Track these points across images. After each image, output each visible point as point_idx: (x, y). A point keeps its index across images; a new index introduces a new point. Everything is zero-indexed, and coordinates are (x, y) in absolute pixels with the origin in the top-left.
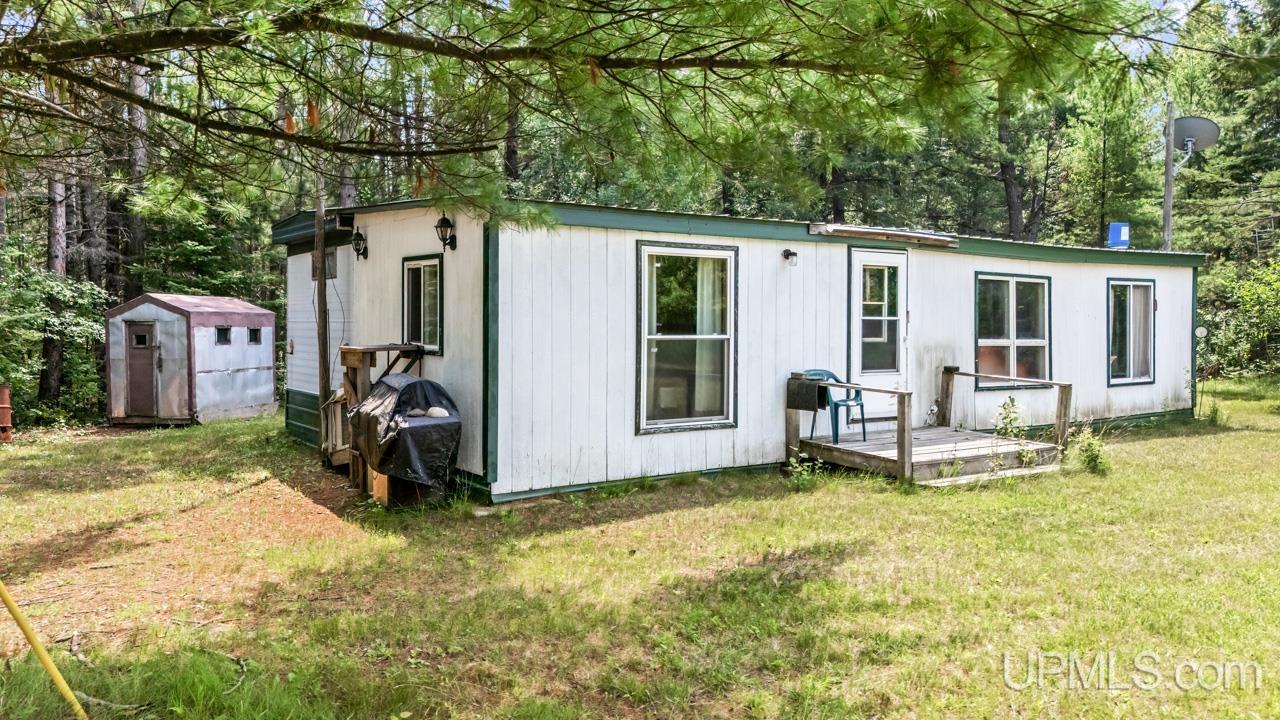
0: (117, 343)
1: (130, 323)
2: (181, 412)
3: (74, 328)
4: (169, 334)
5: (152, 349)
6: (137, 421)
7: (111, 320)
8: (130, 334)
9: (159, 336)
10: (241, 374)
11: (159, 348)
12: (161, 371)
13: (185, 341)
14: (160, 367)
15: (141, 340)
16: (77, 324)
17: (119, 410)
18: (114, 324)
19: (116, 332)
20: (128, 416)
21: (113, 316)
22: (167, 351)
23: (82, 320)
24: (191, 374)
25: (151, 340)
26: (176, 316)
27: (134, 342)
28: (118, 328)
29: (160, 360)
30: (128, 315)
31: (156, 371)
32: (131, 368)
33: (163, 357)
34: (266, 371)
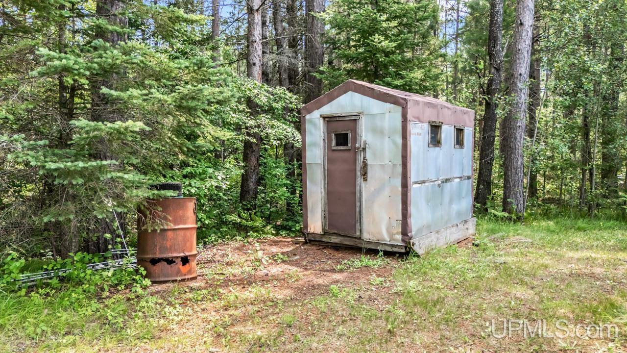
0: (314, 144)
1: (329, 120)
2: (391, 235)
3: (270, 131)
4: (378, 132)
5: (355, 151)
6: (335, 240)
7: (308, 117)
8: (329, 132)
9: (365, 135)
10: (448, 185)
11: (364, 149)
12: (365, 180)
13: (400, 141)
14: (365, 174)
15: (342, 139)
16: (272, 127)
17: (316, 224)
18: (311, 121)
19: (313, 130)
20: (326, 233)
21: (309, 112)
22: (374, 154)
23: (275, 123)
24: (405, 186)
25: (355, 140)
26: (388, 105)
27: (334, 143)
28: (315, 125)
29: (365, 165)
30: (329, 109)
31: (359, 180)
32: (329, 176)
33: (369, 162)
34: (466, 181)
